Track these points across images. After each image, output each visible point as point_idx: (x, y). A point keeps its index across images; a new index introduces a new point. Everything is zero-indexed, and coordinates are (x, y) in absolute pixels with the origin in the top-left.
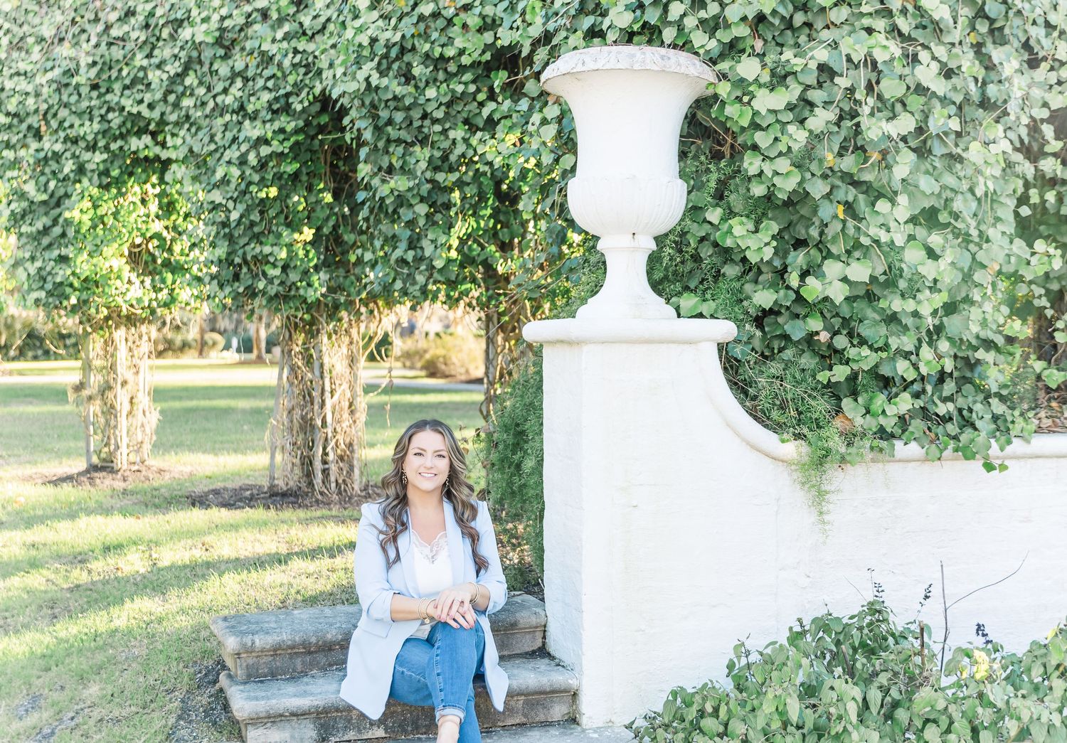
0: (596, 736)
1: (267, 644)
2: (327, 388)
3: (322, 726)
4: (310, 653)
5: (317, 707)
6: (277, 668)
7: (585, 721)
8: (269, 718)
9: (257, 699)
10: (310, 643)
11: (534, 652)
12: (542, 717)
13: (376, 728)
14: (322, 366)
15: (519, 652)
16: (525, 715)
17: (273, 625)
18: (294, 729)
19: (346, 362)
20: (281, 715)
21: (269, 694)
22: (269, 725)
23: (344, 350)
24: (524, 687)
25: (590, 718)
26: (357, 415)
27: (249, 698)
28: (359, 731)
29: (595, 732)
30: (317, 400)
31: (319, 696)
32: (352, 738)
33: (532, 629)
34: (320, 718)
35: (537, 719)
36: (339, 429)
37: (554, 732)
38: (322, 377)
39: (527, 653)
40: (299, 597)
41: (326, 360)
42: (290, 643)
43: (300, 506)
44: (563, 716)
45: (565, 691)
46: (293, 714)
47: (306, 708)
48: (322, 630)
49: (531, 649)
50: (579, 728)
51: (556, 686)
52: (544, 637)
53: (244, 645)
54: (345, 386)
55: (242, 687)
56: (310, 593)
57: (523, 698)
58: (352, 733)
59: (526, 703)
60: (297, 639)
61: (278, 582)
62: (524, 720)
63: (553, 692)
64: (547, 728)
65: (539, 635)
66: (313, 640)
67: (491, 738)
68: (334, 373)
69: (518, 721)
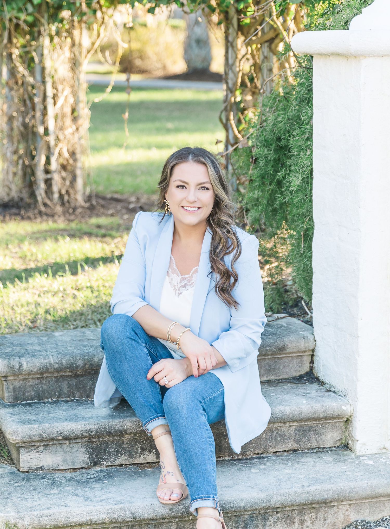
0: (371, 462)
1: (34, 367)
2: (50, 92)
3: (94, 450)
4: (76, 376)
5: (90, 431)
6: (43, 391)
7: (358, 447)
8: (42, 441)
9: (29, 422)
10: (77, 367)
11: (301, 377)
12: (314, 444)
13: (147, 453)
14: (43, 69)
15: (286, 377)
16: (297, 442)
17: (37, 348)
18: (66, 452)
19: (67, 66)
20: (54, 439)
21: (40, 417)
22: (41, 448)
23: (67, 54)
24: (296, 413)
25: (364, 444)
26: (80, 122)
27: (20, 422)
28: (131, 456)
29: (370, 458)
30: (39, 107)
31: (91, 421)
32: (124, 463)
33: (300, 354)
34: (92, 443)
35: (309, 445)
36: (61, 137)
37: (327, 458)
38: (44, 82)
39: (294, 378)
40: (49, 317)
41: (48, 64)
42: (57, 366)
43: (23, 218)
44: (335, 442)
45: (338, 417)
46: (66, 438)
47: (79, 432)
48: (88, 354)
49: (299, 374)
50: (353, 455)
51: (330, 412)
52: (312, 362)
53: (11, 368)
54: (67, 91)
55: (10, 410)
56: (60, 312)
57: (295, 424)
58: (123, 457)
59: (298, 429)
60: (64, 362)
61: (24, 301)
62: (295, 446)
63: (326, 418)
64: (320, 454)
65: (307, 360)
66: (80, 363)
67: (264, 464)
68: (56, 78)
69: (289, 447)
